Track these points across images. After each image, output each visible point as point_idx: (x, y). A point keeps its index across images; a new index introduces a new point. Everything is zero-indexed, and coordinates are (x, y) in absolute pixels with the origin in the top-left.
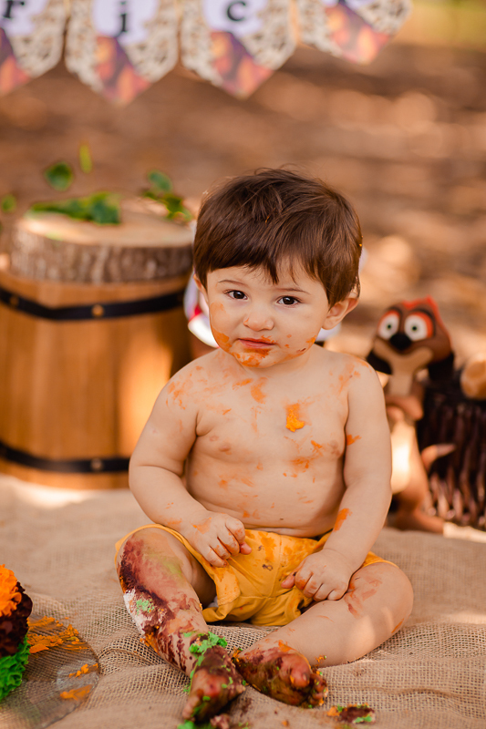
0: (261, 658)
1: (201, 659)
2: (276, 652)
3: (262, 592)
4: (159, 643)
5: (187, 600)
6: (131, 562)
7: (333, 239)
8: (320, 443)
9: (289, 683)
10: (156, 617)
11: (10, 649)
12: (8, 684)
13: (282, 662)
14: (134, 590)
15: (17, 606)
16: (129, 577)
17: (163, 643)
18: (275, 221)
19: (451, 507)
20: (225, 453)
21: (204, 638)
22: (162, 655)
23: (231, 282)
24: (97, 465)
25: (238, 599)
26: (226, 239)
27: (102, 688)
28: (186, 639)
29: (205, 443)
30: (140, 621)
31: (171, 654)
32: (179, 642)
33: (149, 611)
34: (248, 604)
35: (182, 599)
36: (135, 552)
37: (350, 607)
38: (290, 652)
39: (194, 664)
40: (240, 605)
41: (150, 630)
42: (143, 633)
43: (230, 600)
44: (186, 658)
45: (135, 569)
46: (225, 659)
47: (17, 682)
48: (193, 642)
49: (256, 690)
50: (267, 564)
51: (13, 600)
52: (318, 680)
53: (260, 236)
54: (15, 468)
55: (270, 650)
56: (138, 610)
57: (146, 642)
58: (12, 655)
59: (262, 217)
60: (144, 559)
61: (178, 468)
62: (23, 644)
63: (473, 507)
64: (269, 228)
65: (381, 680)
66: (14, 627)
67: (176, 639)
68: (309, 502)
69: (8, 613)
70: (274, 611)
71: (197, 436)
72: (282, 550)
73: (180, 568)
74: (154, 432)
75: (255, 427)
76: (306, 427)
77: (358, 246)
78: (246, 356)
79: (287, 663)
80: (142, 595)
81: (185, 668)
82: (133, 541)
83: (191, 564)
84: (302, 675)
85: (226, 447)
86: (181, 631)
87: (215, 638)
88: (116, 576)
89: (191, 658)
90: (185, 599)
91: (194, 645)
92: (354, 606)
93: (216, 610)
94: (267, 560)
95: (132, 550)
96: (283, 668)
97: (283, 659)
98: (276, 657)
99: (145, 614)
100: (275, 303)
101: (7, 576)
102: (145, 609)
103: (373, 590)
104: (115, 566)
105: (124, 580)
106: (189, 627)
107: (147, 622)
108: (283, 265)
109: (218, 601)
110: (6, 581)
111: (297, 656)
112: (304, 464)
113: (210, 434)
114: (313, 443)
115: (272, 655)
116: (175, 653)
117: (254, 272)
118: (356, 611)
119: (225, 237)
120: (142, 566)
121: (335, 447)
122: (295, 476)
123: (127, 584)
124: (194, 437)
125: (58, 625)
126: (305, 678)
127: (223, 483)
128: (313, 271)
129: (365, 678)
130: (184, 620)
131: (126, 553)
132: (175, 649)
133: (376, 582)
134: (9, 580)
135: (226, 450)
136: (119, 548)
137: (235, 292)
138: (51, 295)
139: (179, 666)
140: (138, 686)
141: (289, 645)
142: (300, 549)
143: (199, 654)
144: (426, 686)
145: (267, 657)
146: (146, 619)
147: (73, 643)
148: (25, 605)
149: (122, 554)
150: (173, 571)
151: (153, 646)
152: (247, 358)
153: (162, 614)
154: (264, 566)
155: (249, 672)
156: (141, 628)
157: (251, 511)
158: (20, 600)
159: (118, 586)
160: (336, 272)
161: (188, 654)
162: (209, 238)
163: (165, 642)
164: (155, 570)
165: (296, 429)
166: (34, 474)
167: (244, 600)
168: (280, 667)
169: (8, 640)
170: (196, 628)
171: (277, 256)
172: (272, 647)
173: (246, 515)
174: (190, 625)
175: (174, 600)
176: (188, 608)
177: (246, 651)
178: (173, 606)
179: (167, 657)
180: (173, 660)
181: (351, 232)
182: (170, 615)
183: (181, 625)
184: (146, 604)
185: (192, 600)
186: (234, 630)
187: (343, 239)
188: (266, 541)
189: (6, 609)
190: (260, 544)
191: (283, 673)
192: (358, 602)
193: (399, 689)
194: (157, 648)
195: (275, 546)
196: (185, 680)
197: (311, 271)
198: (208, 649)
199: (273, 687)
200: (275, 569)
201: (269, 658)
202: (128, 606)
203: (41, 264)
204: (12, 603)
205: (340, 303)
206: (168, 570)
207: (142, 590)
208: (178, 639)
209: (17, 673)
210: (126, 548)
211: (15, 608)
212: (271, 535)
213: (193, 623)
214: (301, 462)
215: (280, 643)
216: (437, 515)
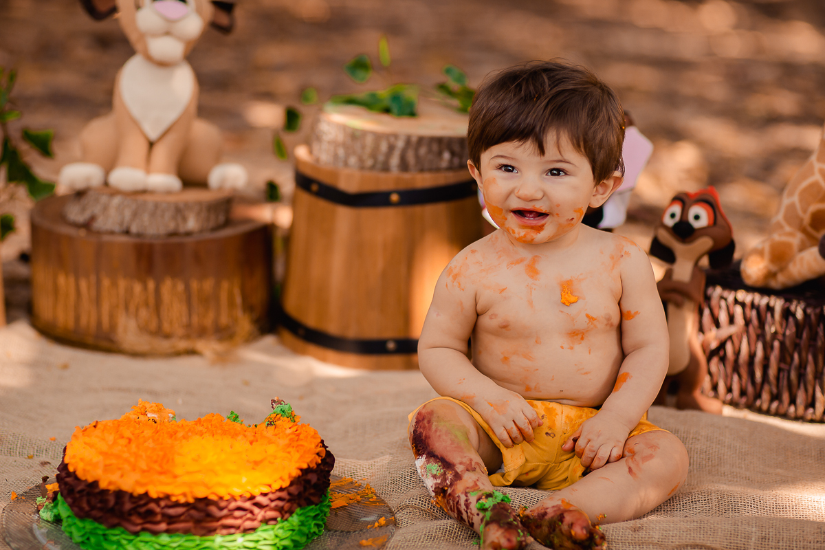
0: (545, 514)
1: (488, 514)
2: (559, 509)
3: (545, 458)
4: (448, 503)
5: (473, 464)
6: (422, 430)
7: (597, 118)
8: (595, 316)
9: (570, 537)
10: (445, 479)
11: (314, 499)
12: (312, 531)
13: (564, 517)
14: (425, 456)
15: (321, 460)
16: (420, 444)
17: (451, 503)
18: (543, 98)
19: (729, 390)
20: (504, 329)
21: (489, 496)
22: (451, 514)
23: (502, 157)
24: (391, 346)
25: (523, 466)
26: (499, 118)
27: (398, 538)
28: (473, 498)
29: (485, 321)
30: (430, 483)
31: (460, 513)
32: (467, 500)
33: (438, 474)
34: (533, 470)
35: (468, 462)
36: (425, 422)
37: (630, 470)
38: (571, 509)
39: (482, 520)
40: (525, 471)
41: (439, 491)
42: (433, 494)
43: (516, 467)
44: (473, 515)
45: (426, 437)
46: (510, 513)
47: (319, 531)
48: (479, 499)
49: (540, 543)
50: (549, 432)
51: (318, 454)
52: (597, 533)
53: (529, 113)
54: (312, 348)
55: (553, 507)
56: (428, 473)
57: (437, 503)
58: (316, 505)
59: (531, 96)
60: (434, 427)
61: (463, 347)
62: (325, 496)
63: (750, 389)
64: (537, 105)
65: (656, 536)
66: (318, 479)
67: (463, 498)
68: (586, 373)
69: (313, 465)
70: (558, 476)
71: (478, 315)
72: (564, 419)
73: (467, 435)
74: (438, 315)
75: (530, 303)
76: (580, 301)
77: (621, 128)
78: (521, 233)
79: (568, 518)
80: (432, 460)
81: (473, 524)
82: (424, 411)
83: (478, 433)
84: (582, 529)
85: (504, 324)
86: (468, 490)
87: (499, 496)
88: (409, 444)
89: (478, 515)
90: (471, 463)
91: (481, 501)
92: (634, 469)
93: (503, 476)
94: (550, 428)
95: (423, 419)
96: (565, 523)
97: (565, 515)
98: (559, 513)
99: (434, 476)
100: (544, 175)
101: (313, 433)
102: (434, 472)
103: (651, 455)
104: (408, 435)
105: (416, 447)
106: (475, 487)
107: (436, 484)
108: (550, 138)
109: (505, 468)
110: (311, 437)
111: (579, 512)
112: (580, 336)
113: (490, 313)
114: (587, 316)
115: (555, 511)
116: (463, 511)
117: (523, 147)
118: (635, 474)
119: (497, 116)
120: (432, 433)
121: (609, 319)
122: (572, 348)
123: (419, 450)
124: (475, 316)
125: (356, 485)
126: (585, 532)
127: (506, 359)
128: (579, 146)
129: (642, 534)
130: (470, 481)
131: (417, 422)
132: (463, 507)
133: (654, 447)
134: (314, 437)
135: (505, 327)
136: (411, 418)
137: (506, 166)
138: (350, 182)
139: (468, 524)
140: (431, 538)
141: (571, 503)
142: (580, 417)
143: (485, 510)
144: (698, 542)
145: (551, 513)
146: (435, 481)
147: (371, 500)
148: (328, 460)
149: (414, 424)
150: (461, 437)
151: (443, 506)
152: (522, 234)
153: (450, 476)
154: (547, 434)
155: (534, 527)
156: (431, 490)
157: (532, 385)
158: (324, 455)
159: (411, 453)
160: (600, 148)
161: (475, 511)
162: (483, 120)
163: (453, 501)
164: (444, 437)
165: (571, 303)
166: (330, 354)
167: (529, 466)
168: (562, 522)
169: (312, 491)
170: (481, 487)
171: (543, 130)
172: (555, 504)
173: (528, 389)
174: (476, 485)
175: (461, 463)
176: (474, 470)
177: (531, 509)
178: (460, 468)
179: (456, 515)
180: (462, 518)
181: (614, 114)
182: (458, 477)
183: (468, 486)
184: (435, 468)
185: (478, 464)
186: (521, 491)
187: (606, 118)
188: (548, 410)
189: (311, 461)
190: (543, 413)
191: (565, 527)
192: (638, 465)
193: (673, 544)
194: (447, 508)
195: (557, 414)
196: (475, 535)
197: (577, 146)
198: (494, 505)
199: (556, 541)
200: (558, 436)
201: (553, 514)
202: (419, 471)
203: (341, 152)
204: (317, 457)
205: (605, 181)
206: (456, 437)
207: (432, 455)
208: (465, 498)
209: (321, 523)
210: (417, 418)
211: (320, 462)
212: (553, 405)
213: (478, 483)
214: (577, 335)
215: (563, 501)
216: (716, 396)
